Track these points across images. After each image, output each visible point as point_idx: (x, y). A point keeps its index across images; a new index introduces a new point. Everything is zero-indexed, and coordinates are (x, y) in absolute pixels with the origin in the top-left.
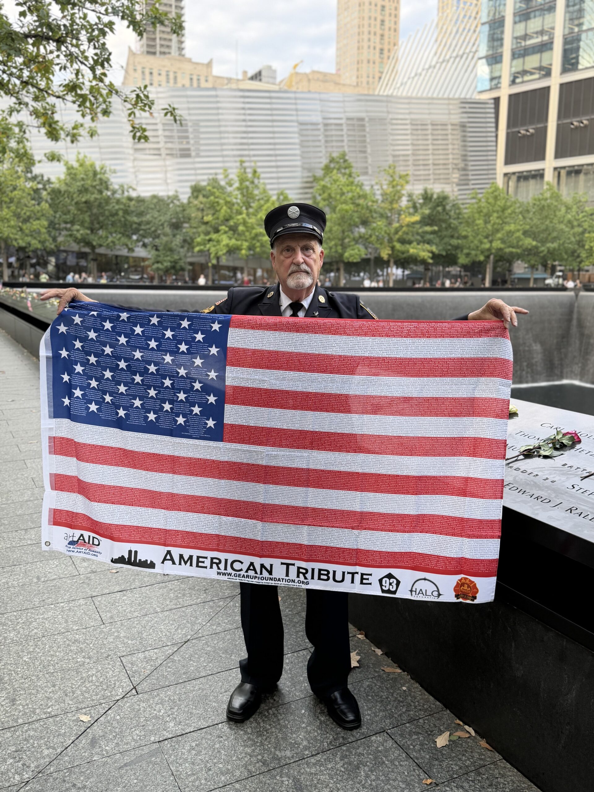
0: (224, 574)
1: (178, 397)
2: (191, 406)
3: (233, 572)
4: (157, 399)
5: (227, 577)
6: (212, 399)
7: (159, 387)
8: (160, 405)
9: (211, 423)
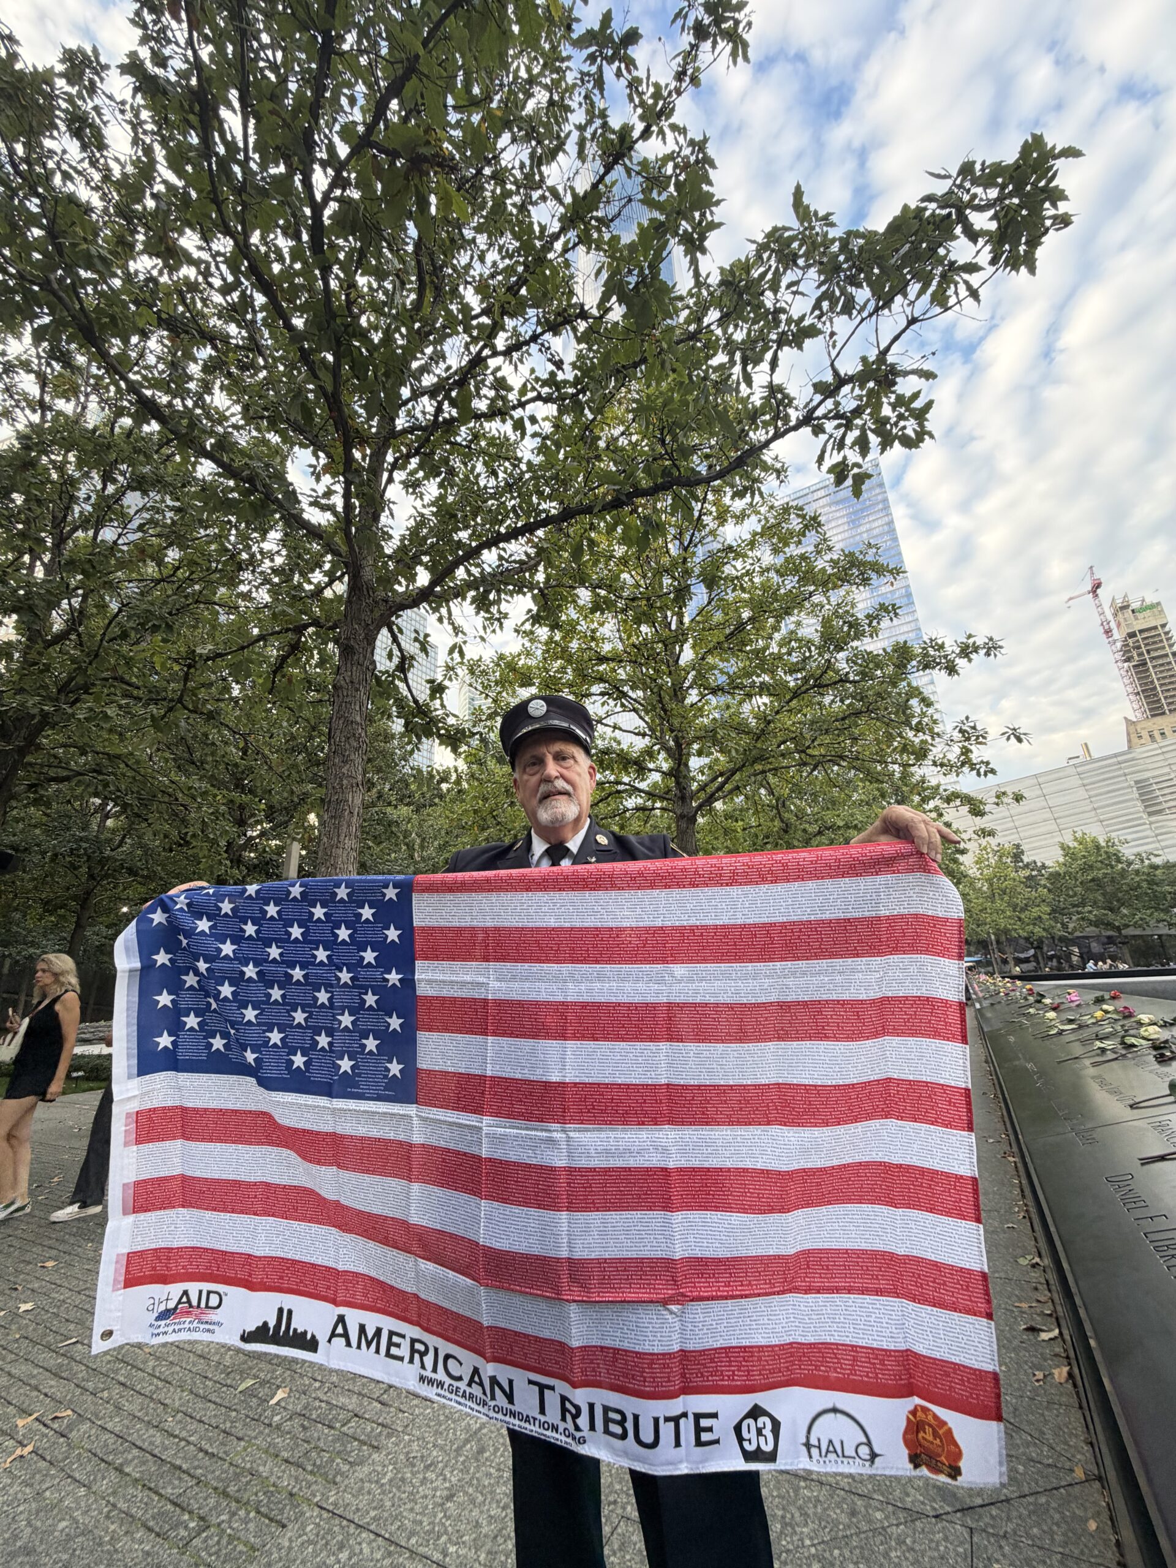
0: (431, 1382)
1: (340, 1022)
2: (361, 1038)
3: (448, 1381)
4: (308, 1027)
5: (435, 1390)
6: (395, 1023)
7: (309, 1006)
8: (313, 1039)
9: (395, 1068)
